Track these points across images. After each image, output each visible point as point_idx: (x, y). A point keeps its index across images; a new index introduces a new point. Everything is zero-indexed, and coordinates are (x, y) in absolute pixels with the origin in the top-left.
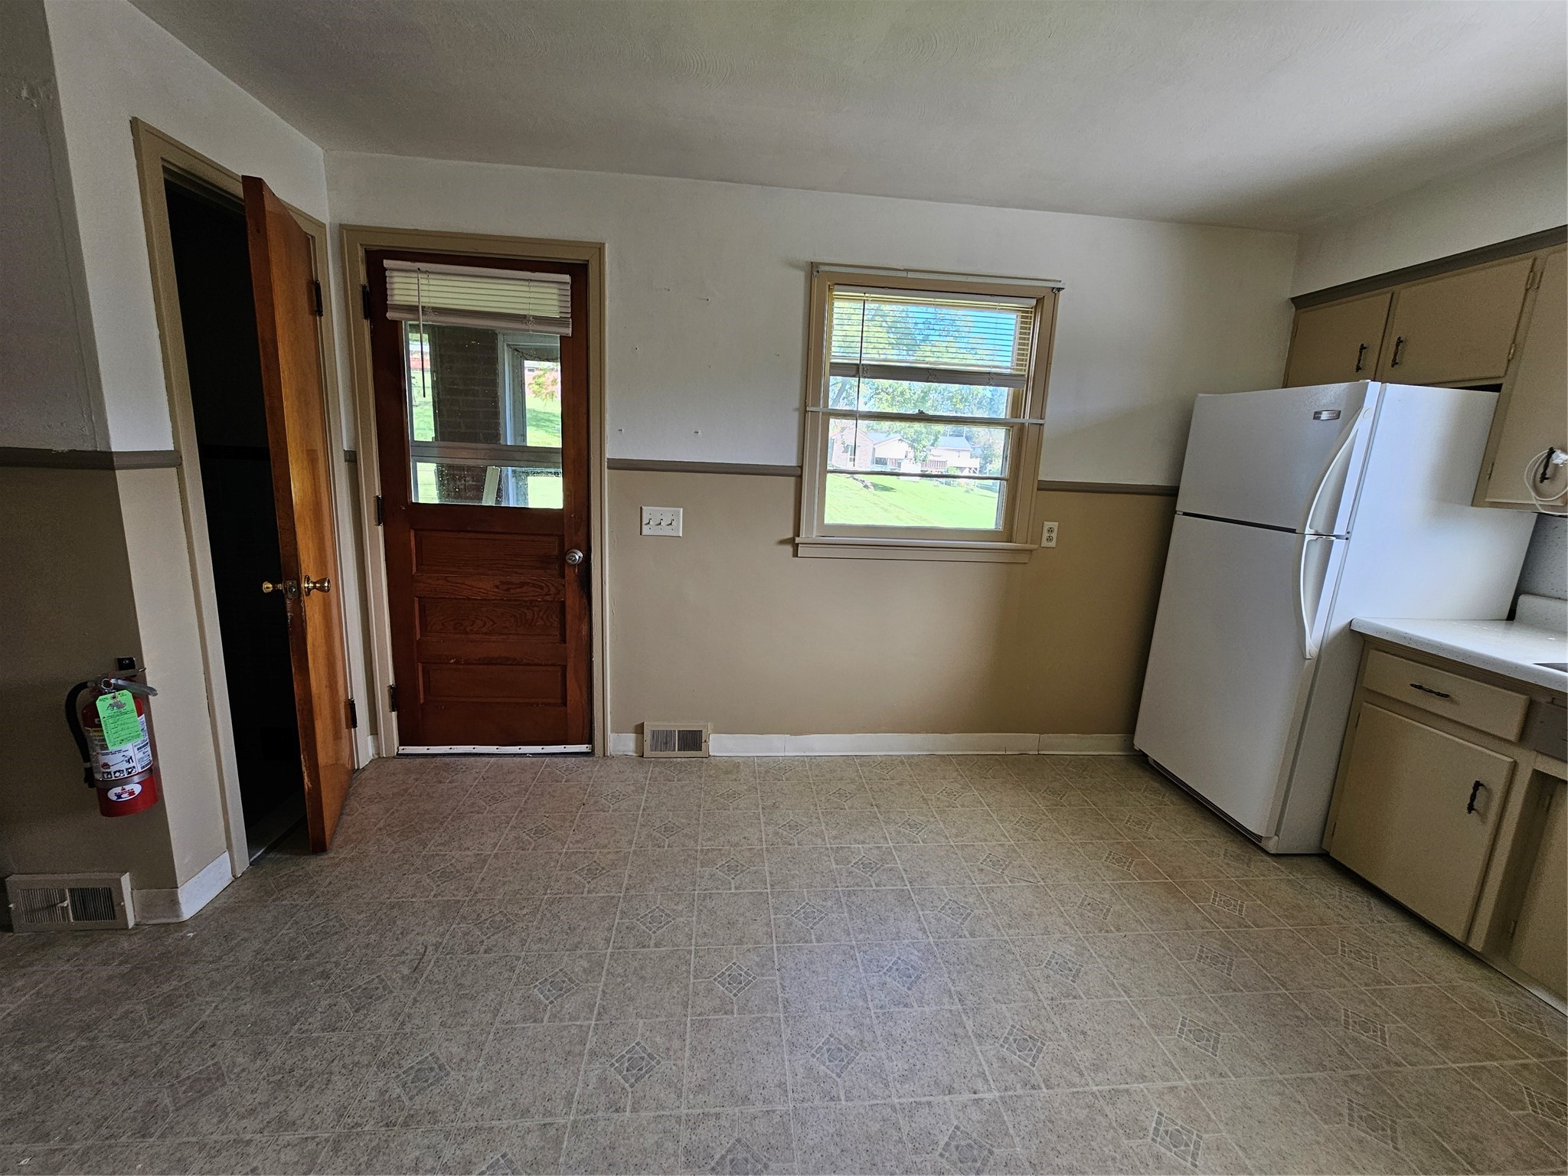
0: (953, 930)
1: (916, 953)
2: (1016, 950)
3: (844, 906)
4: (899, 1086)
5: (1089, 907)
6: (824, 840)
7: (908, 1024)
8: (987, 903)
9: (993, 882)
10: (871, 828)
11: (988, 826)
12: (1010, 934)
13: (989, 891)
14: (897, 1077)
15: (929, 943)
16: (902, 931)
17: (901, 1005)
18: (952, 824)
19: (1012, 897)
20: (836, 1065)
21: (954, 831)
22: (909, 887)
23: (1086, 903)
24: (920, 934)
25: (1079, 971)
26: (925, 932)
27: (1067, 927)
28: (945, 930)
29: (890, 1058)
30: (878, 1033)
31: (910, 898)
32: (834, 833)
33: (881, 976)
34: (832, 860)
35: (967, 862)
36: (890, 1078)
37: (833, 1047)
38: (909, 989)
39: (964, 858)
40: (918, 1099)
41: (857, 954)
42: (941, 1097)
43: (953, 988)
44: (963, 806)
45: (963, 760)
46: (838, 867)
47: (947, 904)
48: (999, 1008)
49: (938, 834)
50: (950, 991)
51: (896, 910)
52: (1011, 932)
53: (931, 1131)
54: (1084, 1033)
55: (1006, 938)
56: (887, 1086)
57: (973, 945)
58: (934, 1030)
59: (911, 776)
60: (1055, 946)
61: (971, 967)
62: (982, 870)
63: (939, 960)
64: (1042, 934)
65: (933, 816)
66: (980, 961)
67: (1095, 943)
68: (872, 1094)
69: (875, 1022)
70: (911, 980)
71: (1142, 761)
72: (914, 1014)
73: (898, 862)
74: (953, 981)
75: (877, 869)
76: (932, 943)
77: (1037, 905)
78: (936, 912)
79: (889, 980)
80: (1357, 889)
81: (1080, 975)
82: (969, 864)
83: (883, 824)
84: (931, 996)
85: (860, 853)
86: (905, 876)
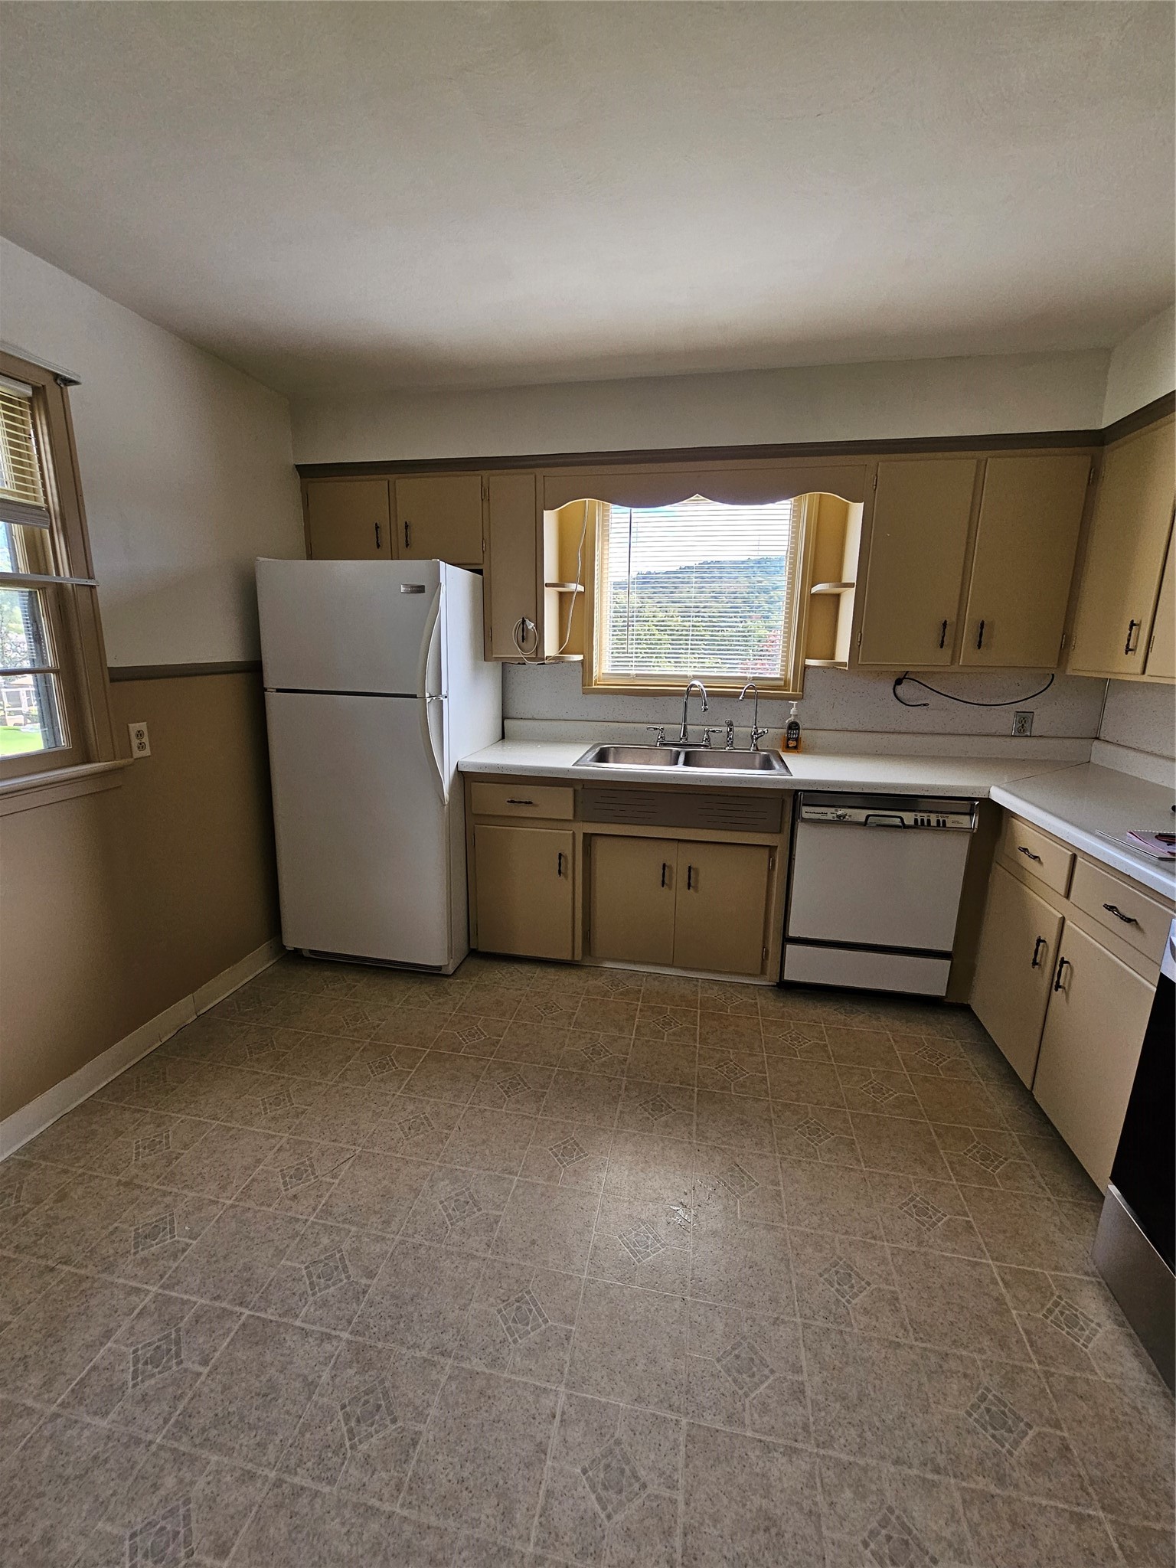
0: (350, 1294)
1: (351, 1372)
2: (418, 1239)
3: (199, 1452)
5: (413, 1131)
6: (30, 1411)
8: (341, 1226)
9: (321, 1196)
10: (93, 1302)
11: (242, 1142)
12: (395, 1229)
13: (327, 1211)
15: (349, 1342)
16: (306, 1372)
18: (199, 1180)
19: (352, 1192)
21: (213, 1186)
22: (247, 1312)
23: (406, 1130)
24: (327, 1347)
25: (471, 1196)
26: (329, 1337)
27: (422, 1168)
28: (343, 1305)
31: (265, 1323)
32: (35, 1379)
34: (88, 1419)
35: (269, 1205)
39: (262, 1204)
43: (424, 1353)
44: (186, 1146)
45: (118, 1091)
46: (112, 1416)
47: (310, 1275)
48: (473, 1312)
49: (200, 1209)
50: (425, 1360)
51: (268, 1358)
52: (394, 1227)
53: (580, 1513)
54: (533, 1242)
55: (398, 1238)
57: (384, 1283)
59: (66, 1172)
60: (434, 1196)
61: (411, 1309)
62: (295, 1196)
63: (380, 1345)
64: (416, 1197)
65: (165, 1194)
66: (409, 1291)
67: (452, 1159)
70: (383, 1408)
71: (297, 957)
73: (193, 1299)
75: (178, 1342)
76: (350, 1337)
77: (380, 1175)
78: (311, 1299)
80: (504, 964)
81: (476, 1197)
82: (275, 1205)
83: (104, 1276)
84: (420, 1392)
85: (122, 1356)
86: (224, 1305)
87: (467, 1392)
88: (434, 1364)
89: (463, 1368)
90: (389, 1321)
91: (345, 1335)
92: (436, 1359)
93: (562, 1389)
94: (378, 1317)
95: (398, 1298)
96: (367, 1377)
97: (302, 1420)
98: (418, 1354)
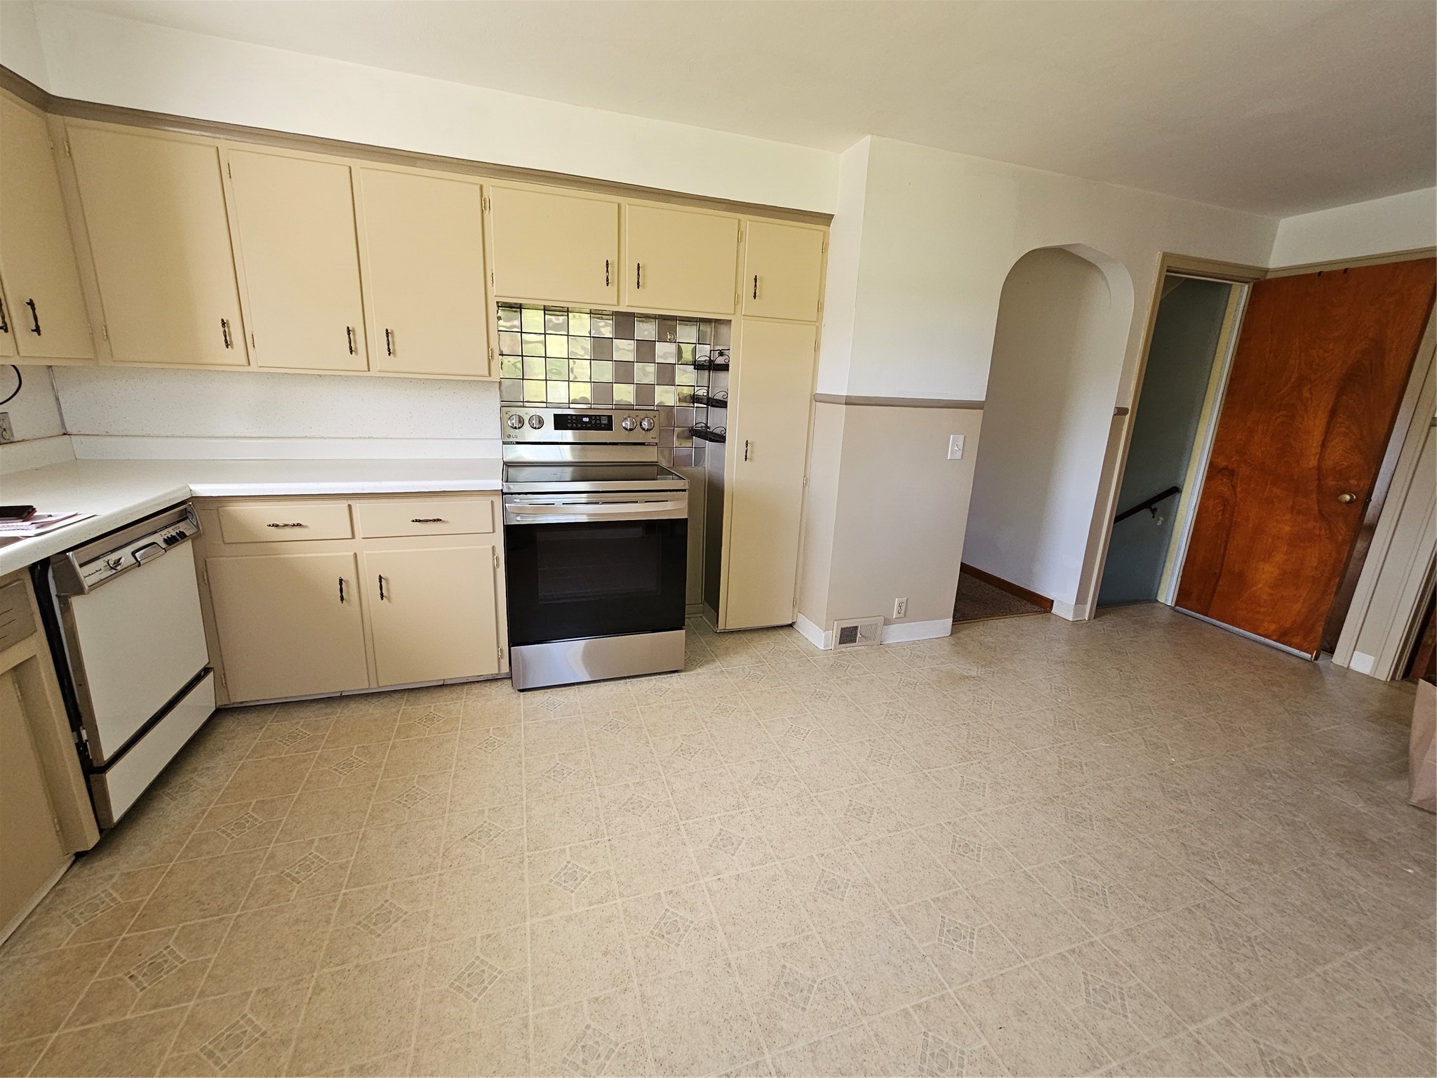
4: (777, 872)
7: (779, 926)
14: (780, 878)
17: (789, 944)
20: (828, 877)
29: (788, 891)
30: (803, 911)
33: (818, 976)
36: (785, 876)
37: (837, 890)
38: (784, 966)
40: (762, 867)
41: (853, 1003)
42: (745, 871)
56: (786, 871)
58: (755, 924)
63: (754, 1019)
68: (795, 863)
69: (809, 921)
72: (775, 938)
74: (737, 990)
79: (808, 974)
84: (760, 963)
87: (740, 933)
88: (739, 967)
89: (729, 945)
90: (735, 1027)
91: (768, 1057)
92: (735, 968)
93: (702, 881)
94: (737, 1040)
95: (714, 1037)
96: (779, 1009)
97: (832, 1034)
98: (741, 983)
